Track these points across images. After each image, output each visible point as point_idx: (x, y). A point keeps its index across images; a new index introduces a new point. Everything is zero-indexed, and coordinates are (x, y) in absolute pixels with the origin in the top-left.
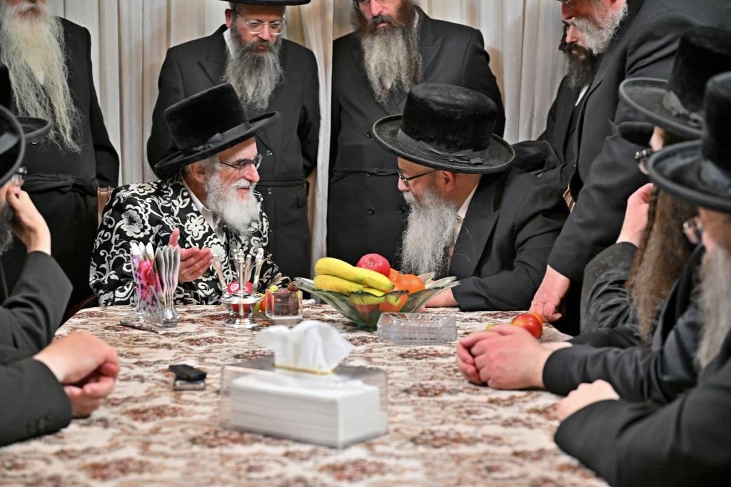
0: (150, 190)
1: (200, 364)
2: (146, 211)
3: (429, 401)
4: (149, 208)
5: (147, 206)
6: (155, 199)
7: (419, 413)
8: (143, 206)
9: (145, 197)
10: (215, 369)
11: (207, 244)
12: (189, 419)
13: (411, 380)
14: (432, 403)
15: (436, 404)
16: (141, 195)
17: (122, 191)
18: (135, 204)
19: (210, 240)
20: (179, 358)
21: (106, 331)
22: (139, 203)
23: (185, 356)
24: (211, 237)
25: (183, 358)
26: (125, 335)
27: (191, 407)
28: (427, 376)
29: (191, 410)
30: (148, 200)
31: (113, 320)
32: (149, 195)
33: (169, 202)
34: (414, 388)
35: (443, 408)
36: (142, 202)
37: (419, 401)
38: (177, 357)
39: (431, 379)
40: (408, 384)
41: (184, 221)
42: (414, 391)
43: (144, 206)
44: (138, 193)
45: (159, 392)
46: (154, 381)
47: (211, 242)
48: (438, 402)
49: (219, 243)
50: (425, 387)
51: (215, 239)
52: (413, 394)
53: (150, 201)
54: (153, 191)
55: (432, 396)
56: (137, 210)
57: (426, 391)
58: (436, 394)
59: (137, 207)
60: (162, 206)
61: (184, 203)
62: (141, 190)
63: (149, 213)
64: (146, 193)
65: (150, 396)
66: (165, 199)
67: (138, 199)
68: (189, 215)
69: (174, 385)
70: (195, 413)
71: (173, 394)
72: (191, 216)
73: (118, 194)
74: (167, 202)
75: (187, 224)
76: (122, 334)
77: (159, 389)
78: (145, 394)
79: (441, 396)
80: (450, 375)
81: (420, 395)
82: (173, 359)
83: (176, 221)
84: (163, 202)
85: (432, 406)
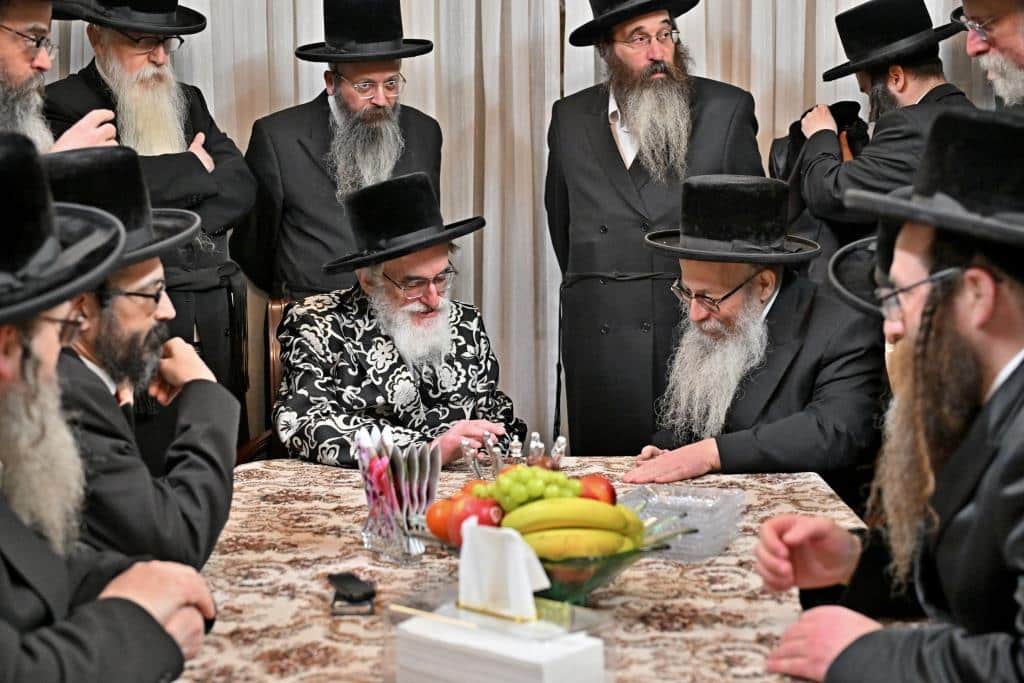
0: (331, 304)
1: (374, 565)
2: (326, 334)
3: (674, 639)
4: (329, 330)
5: (326, 326)
6: (337, 317)
7: (661, 662)
8: (321, 326)
9: (324, 314)
10: (391, 574)
11: (393, 378)
12: (344, 671)
13: (650, 598)
14: (679, 643)
15: (684, 646)
16: (320, 311)
17: (295, 308)
18: (313, 324)
19: (398, 373)
20: (347, 554)
21: (263, 504)
22: (317, 321)
23: (356, 550)
24: (400, 369)
25: (353, 553)
26: (286, 511)
27: (349, 647)
28: (672, 590)
29: (349, 653)
30: (329, 318)
31: (274, 484)
32: (330, 312)
33: (353, 322)
34: (655, 614)
35: (693, 653)
36: (320, 321)
37: (661, 638)
38: (345, 551)
39: (676, 597)
40: (646, 605)
41: (367, 348)
42: (654, 618)
43: (323, 326)
44: (315, 308)
45: (312, 617)
46: (308, 597)
47: (399, 376)
48: (687, 641)
49: (408, 378)
50: (670, 611)
51: (404, 373)
52: (652, 625)
53: (331, 320)
54: (334, 305)
55: (678, 630)
56: (315, 333)
57: (672, 618)
58: (684, 626)
59: (315, 328)
60: (344, 327)
61: (370, 325)
62: (320, 305)
63: (329, 336)
64: (325, 309)
65: (299, 625)
66: (348, 318)
67: (316, 317)
68: (375, 340)
69: (332, 606)
70: (353, 659)
71: (329, 621)
72: (378, 341)
73: (290, 312)
74: (350, 321)
75: (371, 351)
76: (281, 509)
77: (313, 612)
78: (291, 622)
79: (691, 629)
80: (704, 589)
81: (663, 628)
82: (340, 554)
83: (358, 348)
84: (346, 321)
85: (680, 649)
